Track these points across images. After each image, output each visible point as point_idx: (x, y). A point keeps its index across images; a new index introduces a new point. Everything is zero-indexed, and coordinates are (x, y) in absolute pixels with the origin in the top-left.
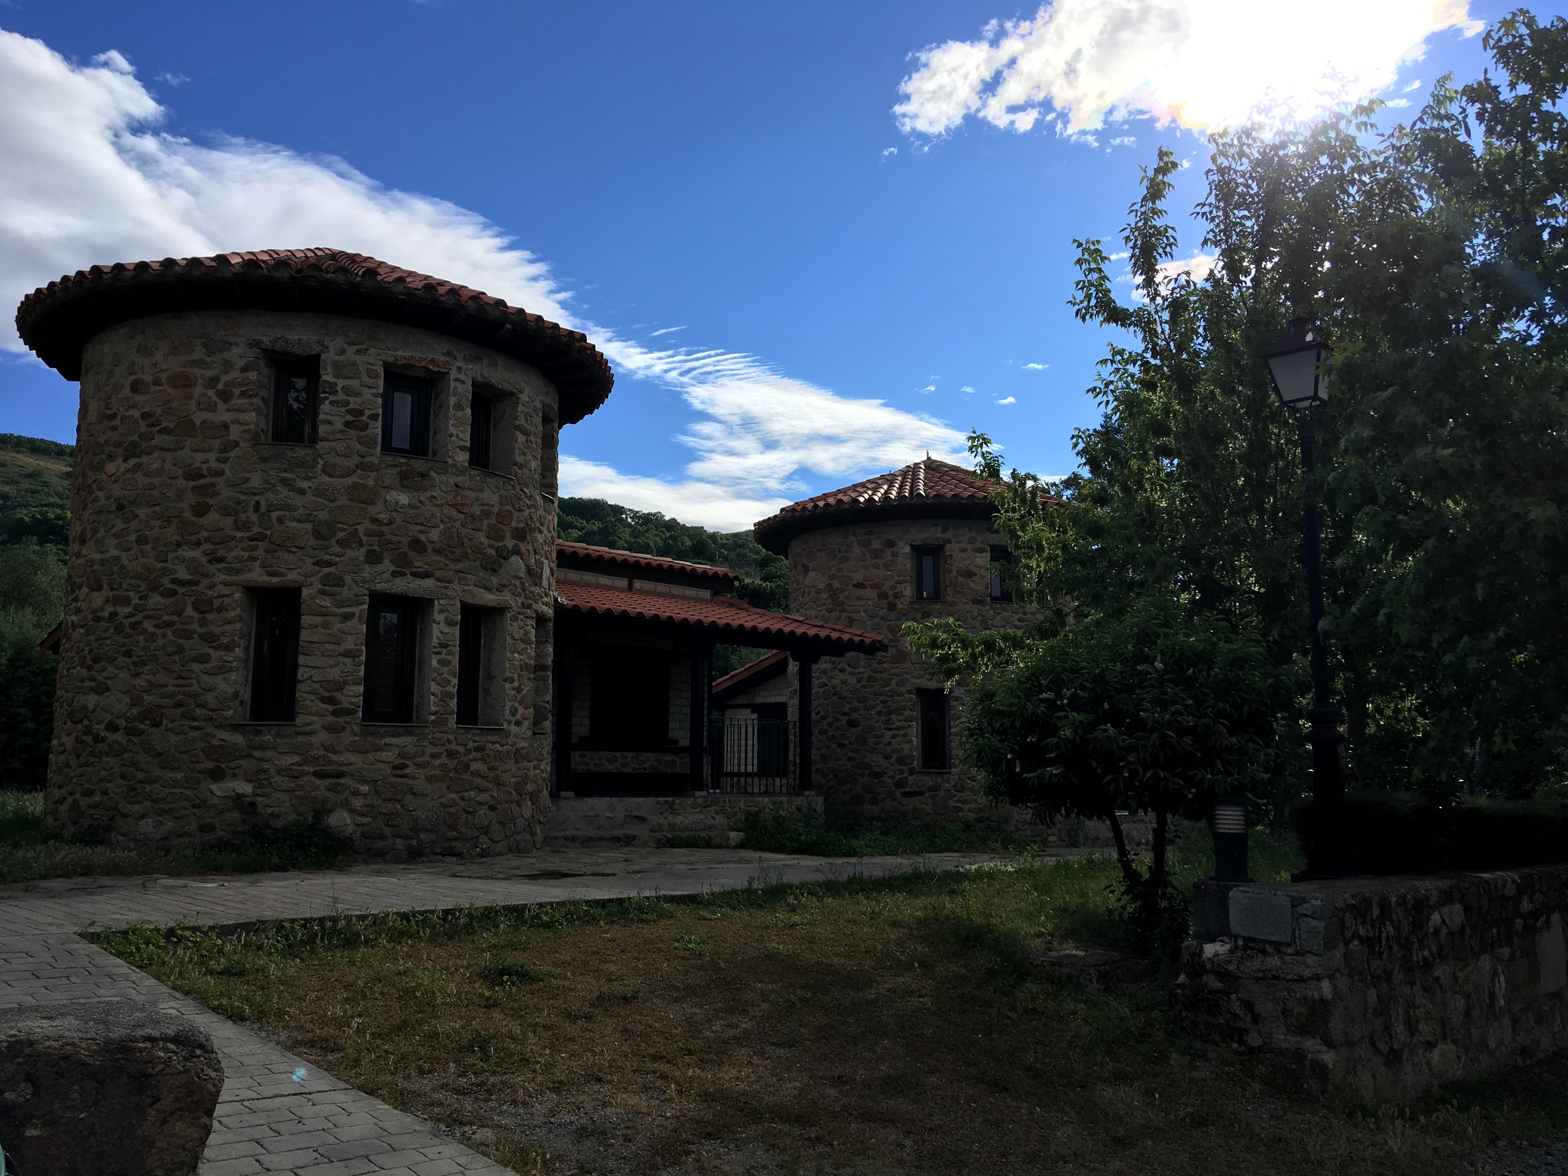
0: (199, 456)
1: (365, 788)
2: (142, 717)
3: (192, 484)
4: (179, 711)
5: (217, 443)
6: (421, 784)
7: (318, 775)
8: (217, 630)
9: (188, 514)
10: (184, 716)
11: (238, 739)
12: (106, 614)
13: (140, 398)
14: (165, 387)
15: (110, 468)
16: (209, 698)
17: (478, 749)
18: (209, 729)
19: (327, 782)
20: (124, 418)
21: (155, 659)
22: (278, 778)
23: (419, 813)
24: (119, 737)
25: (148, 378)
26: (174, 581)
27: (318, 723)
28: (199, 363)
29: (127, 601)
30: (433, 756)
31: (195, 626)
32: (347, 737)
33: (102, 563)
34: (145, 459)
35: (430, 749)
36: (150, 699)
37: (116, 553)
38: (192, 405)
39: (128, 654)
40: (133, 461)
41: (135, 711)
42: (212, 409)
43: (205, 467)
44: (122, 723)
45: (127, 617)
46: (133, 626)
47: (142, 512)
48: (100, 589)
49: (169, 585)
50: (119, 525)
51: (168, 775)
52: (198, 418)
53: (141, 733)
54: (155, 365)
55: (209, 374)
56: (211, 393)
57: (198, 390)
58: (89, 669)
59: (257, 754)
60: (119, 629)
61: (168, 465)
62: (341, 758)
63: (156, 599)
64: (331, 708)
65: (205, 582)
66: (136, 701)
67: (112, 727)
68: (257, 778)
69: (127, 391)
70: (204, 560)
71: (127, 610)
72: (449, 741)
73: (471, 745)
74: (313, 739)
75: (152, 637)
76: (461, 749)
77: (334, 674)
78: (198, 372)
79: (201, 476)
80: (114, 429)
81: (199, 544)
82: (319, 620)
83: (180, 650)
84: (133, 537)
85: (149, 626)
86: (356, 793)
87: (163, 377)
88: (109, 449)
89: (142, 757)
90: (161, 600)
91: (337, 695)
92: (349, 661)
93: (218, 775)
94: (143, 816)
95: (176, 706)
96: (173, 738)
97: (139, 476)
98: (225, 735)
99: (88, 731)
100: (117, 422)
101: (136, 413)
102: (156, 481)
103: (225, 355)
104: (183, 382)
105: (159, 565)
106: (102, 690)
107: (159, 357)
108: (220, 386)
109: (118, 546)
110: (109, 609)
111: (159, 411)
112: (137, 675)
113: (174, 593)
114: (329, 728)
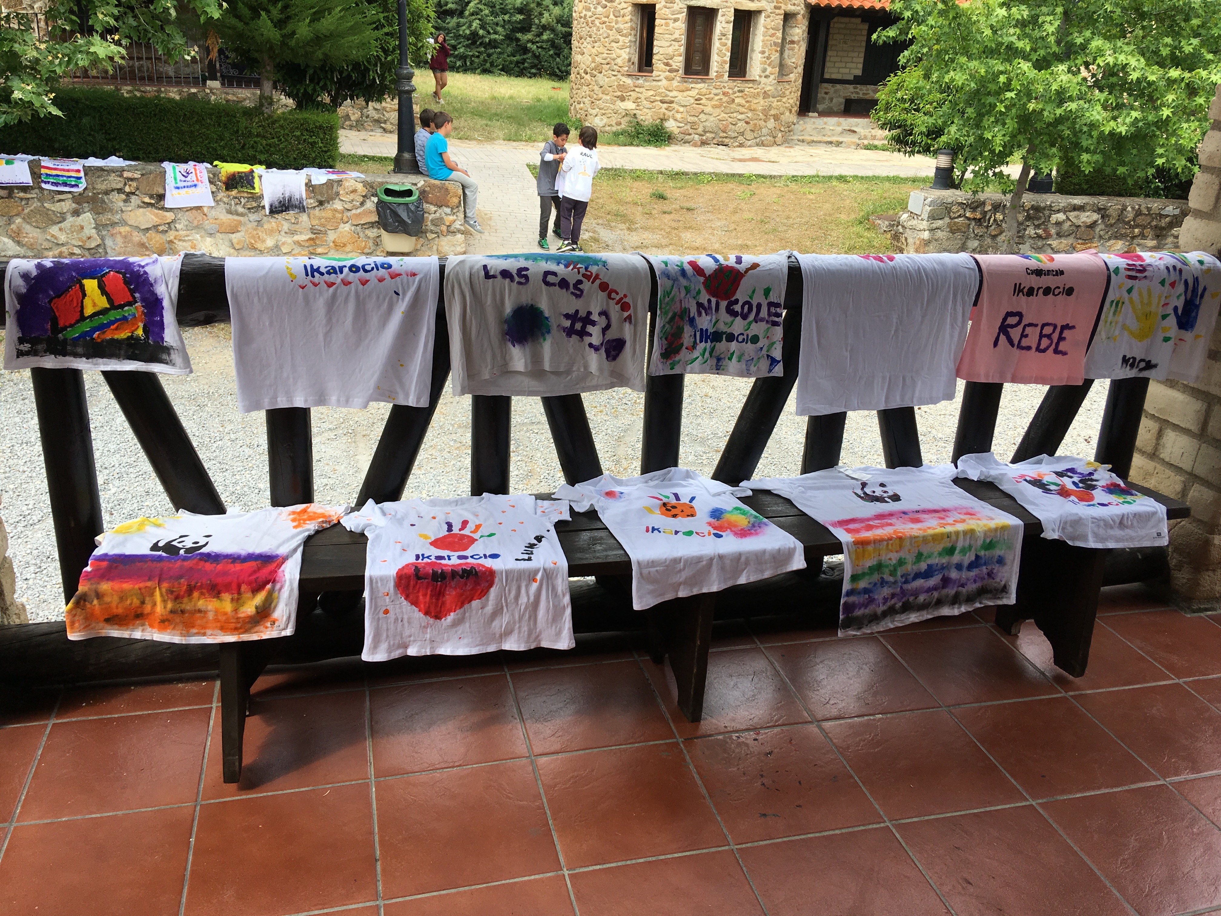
1: (681, 109)
2: (595, 69)
4: (608, 66)
6: (708, 109)
7: (662, 102)
8: (622, 26)
10: (610, 69)
11: (629, 81)
12: (583, 15)
16: (619, 61)
17: (739, 91)
18: (619, 76)
19: (665, 105)
21: (600, 39)
22: (645, 102)
23: (707, 124)
24: (588, 77)
27: (663, 75)
29: (589, 9)
30: (716, 95)
31: (613, 24)
32: (675, 83)
35: (715, 91)
36: (598, 60)
39: (590, 37)
41: (593, 65)
44: (589, 70)
45: (589, 17)
46: (592, 22)
49: (604, 2)
51: (605, 97)
53: (595, 76)
58: (580, 42)
59: (637, 89)
60: (587, 23)
62: (671, 94)
63: (599, 9)
64: (668, 68)
65: (618, 1)
66: (594, 60)
67: (586, 72)
68: (636, 101)
71: (589, 14)
72: (724, 87)
73: (736, 89)
74: (659, 83)
75: (598, 28)
76: (731, 91)
77: (670, 51)
82: (663, 22)
83: (609, 36)
85: (597, 22)
86: (678, 112)
89: (595, 88)
90: (601, 9)
91: (671, 61)
92: (676, 44)
93: (622, 99)
95: (607, 64)
96: (607, 80)
98: (624, 79)
99: (579, 73)
106: (583, 53)
110: (584, 12)
112: (594, 47)
113: (605, 6)
114: (667, 78)
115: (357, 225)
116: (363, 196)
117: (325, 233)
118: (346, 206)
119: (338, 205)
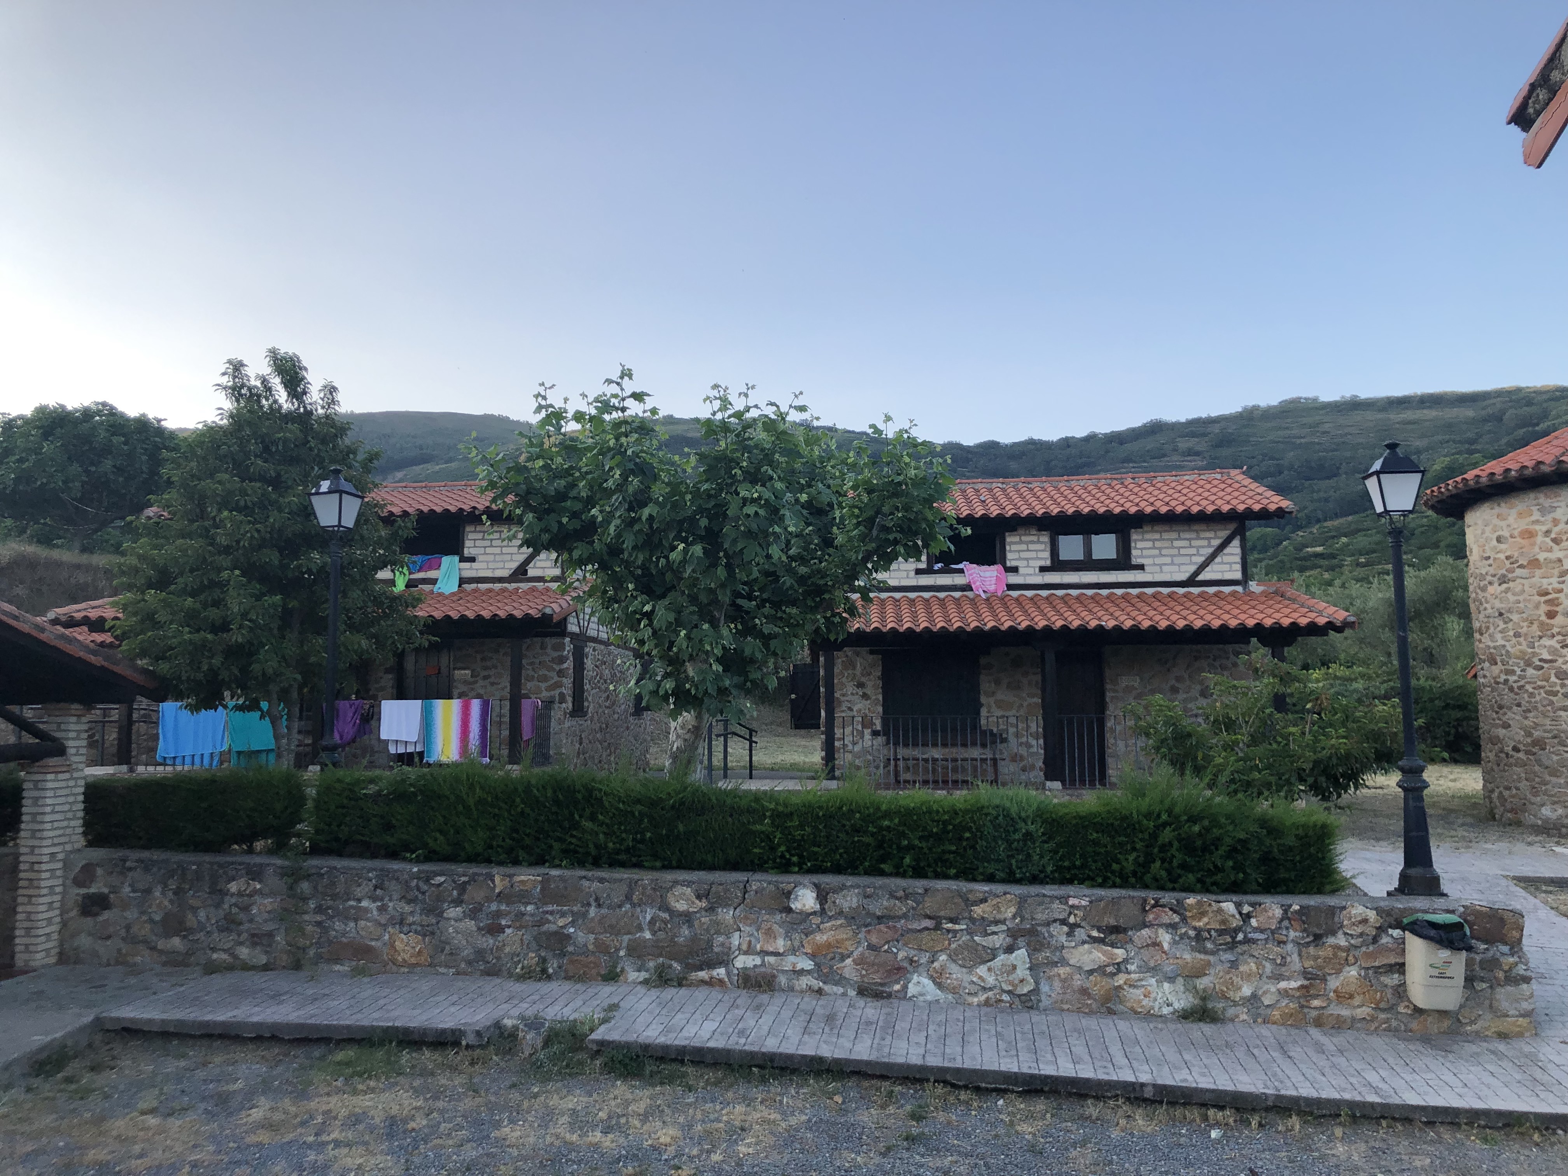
0: (1545, 581)
2: (1533, 744)
3: (1543, 599)
4: (1556, 741)
5: (1556, 572)
9: (1543, 618)
10: (1559, 744)
12: (1502, 680)
13: (1502, 546)
14: (1518, 539)
15: (1491, 589)
20: (1495, 559)
21: (1536, 708)
24: (1521, 755)
25: (1506, 533)
26: (1541, 660)
28: (1537, 522)
29: (1513, 672)
31: (1558, 688)
33: (1495, 648)
34: (1511, 584)
36: (1536, 734)
37: (1503, 643)
38: (1537, 549)
39: (1519, 705)
40: (1505, 586)
41: (1529, 740)
42: (1550, 550)
43: (1550, 587)
44: (1521, 747)
45: (1515, 682)
46: (1520, 688)
47: (1515, 617)
48: (1496, 664)
49: (1538, 663)
50: (1502, 626)
51: (1554, 780)
52: (1542, 556)
53: (1534, 754)
54: (1509, 526)
55: (1544, 528)
56: (1548, 540)
57: (1540, 539)
58: (1497, 713)
60: (1511, 689)
61: (1526, 588)
63: (1530, 671)
65: (1560, 660)
66: (1529, 734)
67: (1516, 749)
69: (1495, 542)
70: (1558, 646)
71: (1515, 678)
75: (1532, 695)
78: (1537, 527)
79: (1547, 594)
80: (1490, 565)
81: (1553, 636)
83: (1552, 703)
84: (1511, 633)
85: (1529, 688)
87: (1516, 533)
88: (1489, 578)
89: (1537, 768)
90: (1534, 672)
94: (1543, 805)
95: (1555, 737)
96: (1555, 758)
97: (1509, 595)
99: (1502, 751)
100: (1491, 561)
101: (1502, 556)
102: (1521, 598)
103: (1552, 515)
104: (1529, 534)
105: (1530, 650)
106: (1506, 726)
107: (1511, 520)
108: (1553, 536)
109: (1503, 638)
110: (1503, 677)
111: (1516, 555)
112: (1526, 718)
113: (1542, 668)
115: (1368, 969)
116: (1377, 928)
117: (1324, 980)
118: (1352, 942)
119: (1341, 940)
